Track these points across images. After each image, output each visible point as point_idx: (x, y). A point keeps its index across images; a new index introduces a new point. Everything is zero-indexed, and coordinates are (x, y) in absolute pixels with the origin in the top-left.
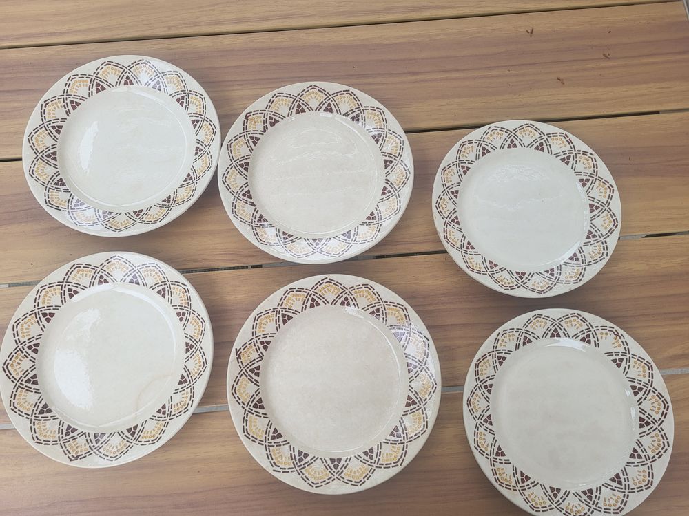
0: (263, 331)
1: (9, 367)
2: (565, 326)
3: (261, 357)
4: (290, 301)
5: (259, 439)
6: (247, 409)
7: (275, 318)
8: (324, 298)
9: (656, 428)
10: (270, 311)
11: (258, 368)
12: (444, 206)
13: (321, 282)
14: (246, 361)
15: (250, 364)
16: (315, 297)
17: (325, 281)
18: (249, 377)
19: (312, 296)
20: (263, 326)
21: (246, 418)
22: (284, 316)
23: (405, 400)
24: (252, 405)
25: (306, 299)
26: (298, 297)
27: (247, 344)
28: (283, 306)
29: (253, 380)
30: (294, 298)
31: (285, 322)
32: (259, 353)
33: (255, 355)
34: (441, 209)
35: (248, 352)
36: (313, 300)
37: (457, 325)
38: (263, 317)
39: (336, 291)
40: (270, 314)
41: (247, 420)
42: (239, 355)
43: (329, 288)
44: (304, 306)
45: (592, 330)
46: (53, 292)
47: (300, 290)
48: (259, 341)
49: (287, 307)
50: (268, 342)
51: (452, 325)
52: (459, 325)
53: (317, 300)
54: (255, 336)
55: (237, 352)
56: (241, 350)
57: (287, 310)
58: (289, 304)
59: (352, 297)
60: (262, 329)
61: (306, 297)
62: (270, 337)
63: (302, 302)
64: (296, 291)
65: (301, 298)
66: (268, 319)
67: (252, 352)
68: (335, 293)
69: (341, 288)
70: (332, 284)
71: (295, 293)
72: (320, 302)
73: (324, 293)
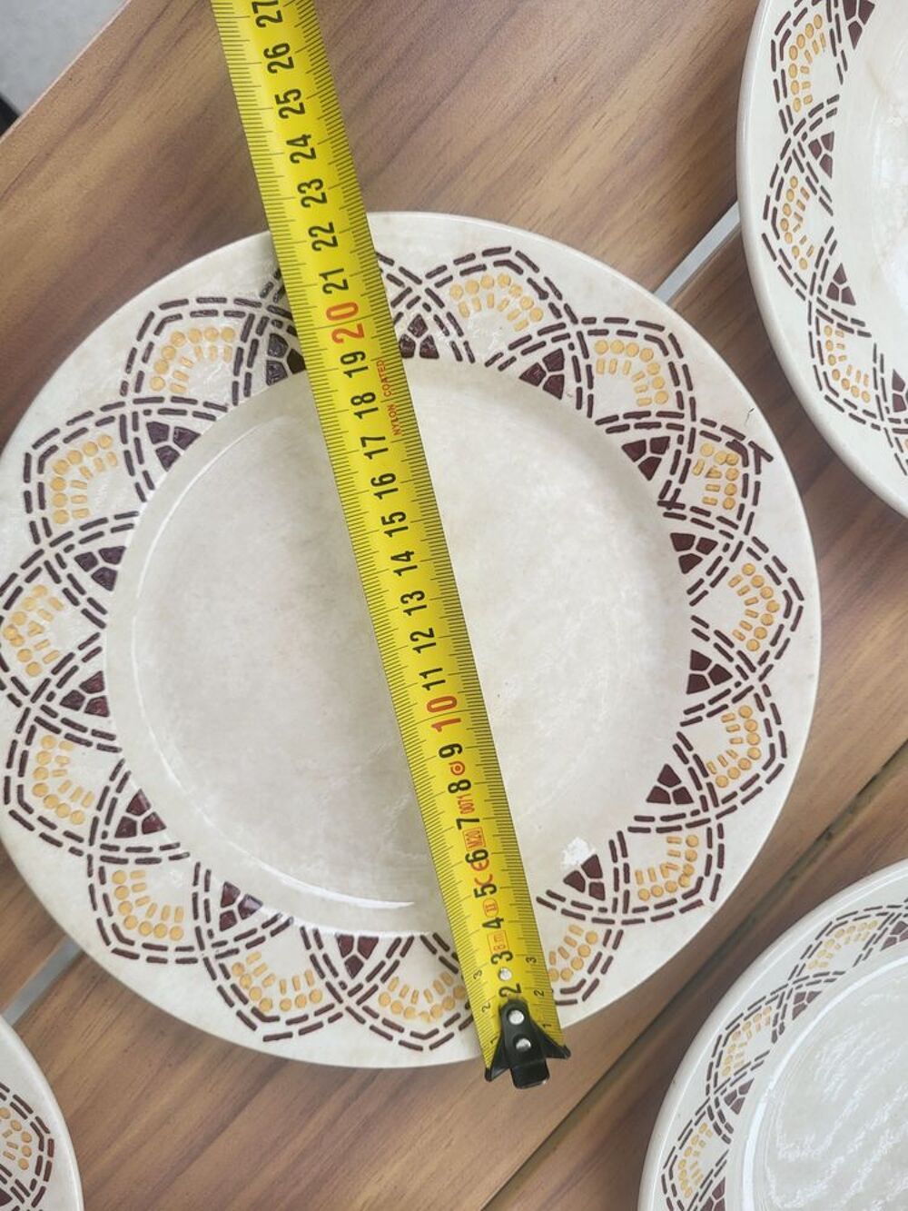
0: (736, 580)
3: (670, 505)
4: (743, 733)
5: (458, 280)
6: (571, 329)
7: (740, 645)
8: (660, 830)
10: (774, 651)
11: (649, 469)
13: (715, 870)
14: (710, 454)
15: (684, 456)
16: (686, 809)
17: (708, 884)
18: (653, 419)
19: (697, 805)
20: (754, 593)
21: (552, 298)
22: (720, 675)
23: (157, 807)
24: (568, 355)
25: (703, 781)
26: (733, 763)
27: (748, 501)
28: (749, 700)
29: (632, 422)
30: (742, 750)
31: (698, 660)
32: (686, 512)
33: (692, 493)
35: (723, 482)
36: (683, 797)
37: (210, 1140)
38: (778, 618)
39: (648, 885)
40: (765, 645)
41: (543, 295)
42: (741, 450)
43: (674, 876)
44: (689, 755)
47: (751, 789)
48: (722, 540)
49: (734, 709)
50: (687, 564)
51: (224, 1127)
52: (203, 1148)
53: (672, 809)
54: (748, 543)
55: (761, 453)
56: (751, 469)
57: (727, 700)
58: (740, 721)
59: (589, 915)
60: (746, 581)
61: (710, 786)
62: (701, 581)
63: (705, 761)
64: (757, 777)
65: (722, 771)
66: (756, 623)
67: (711, 495)
68: (646, 877)
69: (645, 909)
70: (678, 896)
71: (756, 767)
72: (659, 810)
73: (674, 847)
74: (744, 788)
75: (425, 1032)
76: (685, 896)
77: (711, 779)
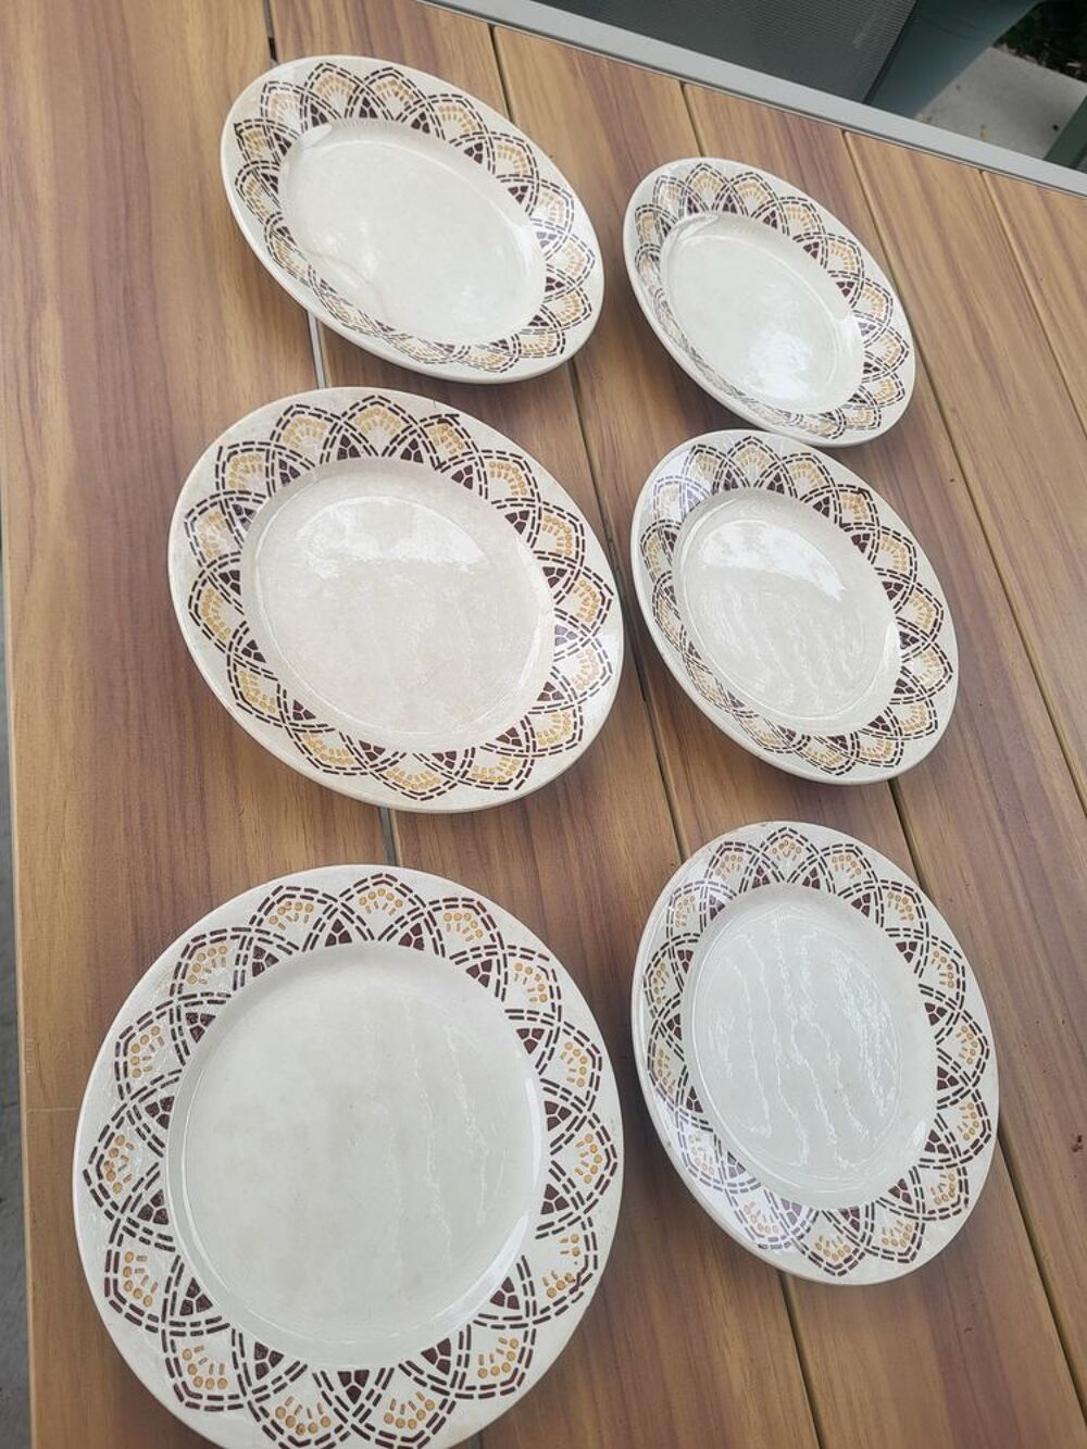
0: (493, 473)
1: (391, 78)
2: (580, 1136)
3: (440, 466)
4: (556, 527)
5: (283, 433)
6: (341, 423)
7: (520, 496)
8: (568, 592)
9: (345, 1420)
10: (533, 486)
11: (419, 459)
12: (786, 849)
13: (601, 584)
14: (435, 432)
15: (427, 441)
16: (567, 575)
17: (605, 591)
18: (402, 436)
19: (569, 569)
20: (503, 471)
21: (323, 415)
22: (525, 515)
24: (348, 435)
25: (562, 559)
26: (564, 542)
27: (466, 438)
28: (544, 513)
29: (395, 444)
30: (562, 534)
31: (511, 517)
32: (448, 463)
33: (444, 454)
34: (780, 841)
35: (450, 439)
36: (562, 572)
38: (521, 473)
39: (586, 615)
40: (528, 488)
41: (319, 416)
42: (447, 421)
43: (591, 602)
44: (546, 555)
45: (580, 1212)
46: (520, 163)
47: (580, 545)
48: (472, 463)
49: (542, 522)
50: (469, 484)
53: (563, 580)
54: (483, 455)
55: (452, 416)
56: (455, 426)
57: (537, 522)
58: (550, 524)
59: (579, 646)
60: (496, 470)
61: (566, 558)
62: (481, 486)
63: (554, 551)
64: (577, 538)
65: (564, 548)
66: (516, 482)
67: (451, 448)
68: (582, 612)
69: (595, 623)
70: (600, 606)
71: (574, 535)
72: (559, 586)
73: (579, 592)
74: (578, 546)
75: (570, 738)
76: (603, 604)
77: (564, 555)
